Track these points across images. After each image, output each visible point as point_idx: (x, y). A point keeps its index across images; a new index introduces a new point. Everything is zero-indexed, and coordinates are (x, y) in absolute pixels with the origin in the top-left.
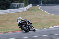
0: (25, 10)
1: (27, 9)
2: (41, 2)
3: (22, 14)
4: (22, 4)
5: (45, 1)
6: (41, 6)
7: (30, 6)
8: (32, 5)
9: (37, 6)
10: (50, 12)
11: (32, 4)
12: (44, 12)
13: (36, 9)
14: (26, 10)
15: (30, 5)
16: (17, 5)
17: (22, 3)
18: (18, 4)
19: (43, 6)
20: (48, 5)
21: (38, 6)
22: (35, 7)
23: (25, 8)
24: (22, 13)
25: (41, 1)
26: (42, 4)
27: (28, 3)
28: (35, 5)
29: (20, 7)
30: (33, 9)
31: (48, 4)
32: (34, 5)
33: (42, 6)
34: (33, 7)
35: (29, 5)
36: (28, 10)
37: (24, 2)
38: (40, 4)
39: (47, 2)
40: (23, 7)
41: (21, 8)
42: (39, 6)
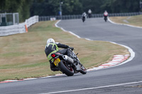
0: (22, 31)
1: (27, 26)
2: (59, 11)
3: (14, 40)
4: (15, 15)
5: (69, 7)
6: (60, 21)
7: (33, 20)
8: (38, 17)
9: (51, 19)
10: (83, 35)
12: (67, 34)
13: (48, 27)
14: (24, 29)
15: (35, 17)
16: (3, 19)
17: (14, 14)
18: (4, 15)
19: (66, 18)
20: (76, 18)
21: (53, 19)
22: (46, 23)
23: (22, 25)
24: (15, 37)
25: (60, 9)
26: (63, 14)
27: (29, 13)
28: (46, 17)
29: (10, 23)
30: (41, 27)
31: (76, 14)
32: (43, 17)
33: (63, 19)
34: (41, 22)
35: (31, 18)
36: (30, 29)
37: (19, 10)
39: (74, 10)
40: (16, 22)
41: (12, 24)
42: (55, 19)
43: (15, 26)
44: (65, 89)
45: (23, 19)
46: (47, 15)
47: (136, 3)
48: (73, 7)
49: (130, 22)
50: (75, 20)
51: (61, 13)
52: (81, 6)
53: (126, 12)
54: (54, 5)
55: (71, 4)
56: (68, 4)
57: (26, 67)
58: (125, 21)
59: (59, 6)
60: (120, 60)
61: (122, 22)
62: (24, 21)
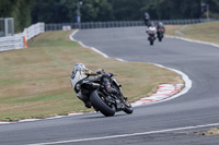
0: (19, 46)
1: (27, 39)
2: (76, 15)
3: (6, 59)
4: (8, 21)
5: (92, 10)
6: (77, 31)
7: (36, 29)
8: (43, 24)
9: (64, 28)
11: (46, 23)
12: (88, 51)
13: (59, 39)
14: (22, 43)
15: (38, 24)
17: (6, 20)
19: (86, 27)
20: (103, 27)
21: (67, 28)
22: (55, 34)
23: (18, 36)
24: (7, 55)
25: (78, 12)
26: (82, 21)
27: (29, 18)
28: (55, 25)
30: (48, 41)
31: (103, 21)
32: (51, 25)
33: (82, 28)
34: (48, 32)
35: (33, 26)
36: (30, 43)
37: (14, 13)
38: (76, 21)
39: (99, 14)
40: (9, 32)
41: (4, 35)
42: (69, 27)
43: (8, 37)
44: (83, 136)
45: (20, 27)
46: (57, 22)
47: (195, 5)
48: (98, 9)
49: (185, 33)
50: (101, 30)
51: (79, 19)
52: (110, 8)
53: (179, 18)
54: (70, 7)
55: (96, 5)
56: (90, 6)
57: (23, 101)
58: (177, 32)
59: (76, 8)
60: (168, 92)
61: (173, 34)
62: (22, 31)
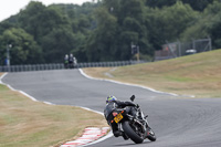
5: (22, 52)
6: (6, 74)
10: (41, 96)
12: (16, 94)
19: (16, 70)
20: (32, 69)
25: (8, 56)
26: (11, 64)
31: (32, 64)
33: (12, 71)
38: (5, 64)
39: (29, 57)
47: (125, 47)
48: (27, 52)
49: (115, 75)
50: (30, 72)
51: (8, 62)
52: (40, 51)
53: (110, 60)
55: (25, 48)
56: (19, 48)
58: (107, 74)
59: (5, 51)
60: (94, 136)
61: (103, 77)
